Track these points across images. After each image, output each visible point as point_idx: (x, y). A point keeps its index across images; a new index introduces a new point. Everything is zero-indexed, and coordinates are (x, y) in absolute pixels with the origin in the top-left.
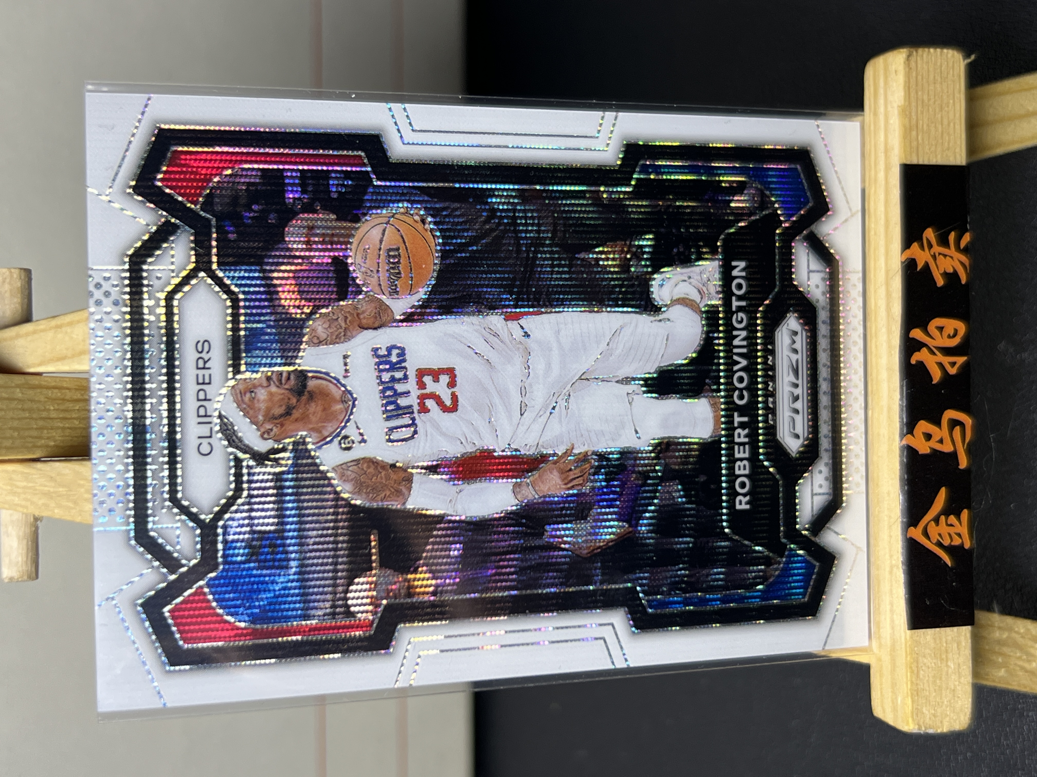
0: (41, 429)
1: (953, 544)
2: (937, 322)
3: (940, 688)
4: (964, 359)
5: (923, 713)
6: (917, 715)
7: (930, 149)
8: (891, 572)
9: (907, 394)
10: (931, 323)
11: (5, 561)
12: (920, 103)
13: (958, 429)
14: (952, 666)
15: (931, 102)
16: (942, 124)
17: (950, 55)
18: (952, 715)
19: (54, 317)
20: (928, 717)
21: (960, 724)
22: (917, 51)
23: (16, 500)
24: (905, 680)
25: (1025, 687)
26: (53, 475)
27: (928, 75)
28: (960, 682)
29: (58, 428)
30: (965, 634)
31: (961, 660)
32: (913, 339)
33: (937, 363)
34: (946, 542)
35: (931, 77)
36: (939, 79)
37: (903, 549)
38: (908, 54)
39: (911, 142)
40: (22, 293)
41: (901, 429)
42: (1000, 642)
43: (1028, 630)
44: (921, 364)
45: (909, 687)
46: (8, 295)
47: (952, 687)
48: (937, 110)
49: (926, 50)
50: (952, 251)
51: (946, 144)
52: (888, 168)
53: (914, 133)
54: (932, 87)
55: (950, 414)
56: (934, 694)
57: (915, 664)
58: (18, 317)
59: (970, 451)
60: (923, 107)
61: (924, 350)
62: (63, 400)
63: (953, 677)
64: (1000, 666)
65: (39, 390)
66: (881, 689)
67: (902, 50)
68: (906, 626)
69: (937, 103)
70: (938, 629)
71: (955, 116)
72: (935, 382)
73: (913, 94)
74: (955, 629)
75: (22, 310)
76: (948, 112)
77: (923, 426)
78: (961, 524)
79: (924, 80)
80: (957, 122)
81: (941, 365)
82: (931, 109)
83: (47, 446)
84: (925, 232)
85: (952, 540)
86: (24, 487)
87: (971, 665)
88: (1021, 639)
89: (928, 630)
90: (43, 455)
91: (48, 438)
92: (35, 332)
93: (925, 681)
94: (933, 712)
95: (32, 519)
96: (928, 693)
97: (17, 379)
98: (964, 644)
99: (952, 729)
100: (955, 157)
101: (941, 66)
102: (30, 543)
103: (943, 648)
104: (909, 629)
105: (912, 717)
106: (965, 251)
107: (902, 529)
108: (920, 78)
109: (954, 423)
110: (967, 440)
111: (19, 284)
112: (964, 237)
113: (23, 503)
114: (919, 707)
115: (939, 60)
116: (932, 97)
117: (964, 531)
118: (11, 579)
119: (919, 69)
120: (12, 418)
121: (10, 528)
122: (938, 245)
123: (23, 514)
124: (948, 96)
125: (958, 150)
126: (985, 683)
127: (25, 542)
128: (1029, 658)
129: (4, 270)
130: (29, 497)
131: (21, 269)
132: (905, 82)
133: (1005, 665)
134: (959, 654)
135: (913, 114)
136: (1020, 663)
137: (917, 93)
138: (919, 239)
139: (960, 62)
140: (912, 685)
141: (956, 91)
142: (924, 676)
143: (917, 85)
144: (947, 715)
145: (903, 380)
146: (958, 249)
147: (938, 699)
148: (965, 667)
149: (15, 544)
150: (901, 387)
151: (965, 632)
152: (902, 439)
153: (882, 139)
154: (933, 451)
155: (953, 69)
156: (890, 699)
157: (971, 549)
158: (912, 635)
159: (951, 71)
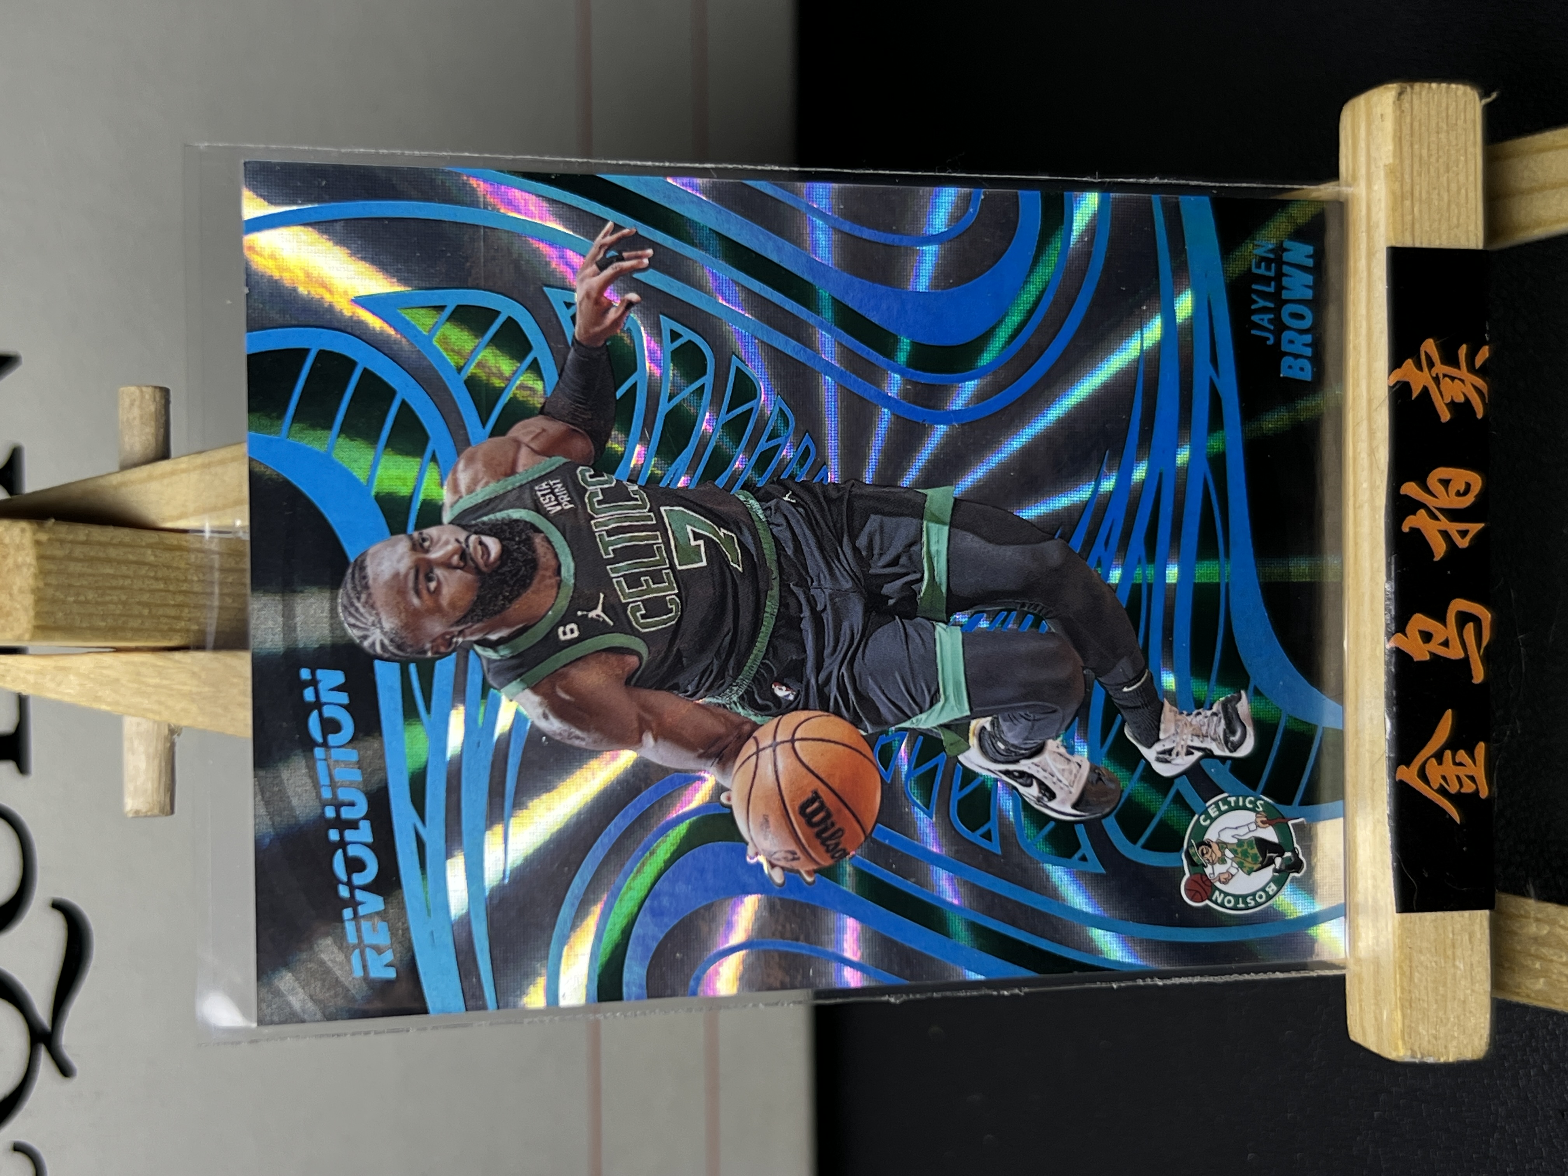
0: (180, 606)
1: (1463, 791)
2: (1441, 472)
3: (1444, 996)
4: (1481, 526)
5: (1419, 1034)
6: (1410, 1035)
7: (1431, 226)
8: (1373, 831)
9: (1396, 574)
10: (1431, 475)
11: (129, 787)
12: (1416, 160)
13: (1470, 626)
14: (1462, 966)
15: (1433, 159)
16: (1448, 191)
17: (1460, 93)
18: (1461, 1037)
19: (200, 452)
20: (1426, 1038)
21: (1473, 1050)
22: (1412, 87)
23: (146, 703)
24: (1393, 986)
27: (1429, 121)
28: (1473, 991)
30: (1481, 921)
31: (1476, 958)
32: (1406, 496)
33: (1441, 532)
34: (1453, 788)
35: (1433, 124)
36: (1445, 127)
37: (1390, 796)
38: (1399, 91)
39: (1403, 216)
40: (157, 420)
41: (1387, 625)
42: (1536, 940)
44: (1416, 533)
45: (1398, 995)
46: (137, 422)
47: (1462, 999)
48: (1442, 171)
49: (1426, 85)
50: (1463, 372)
51: (1455, 220)
52: (1370, 255)
53: (1408, 203)
54: (1433, 138)
55: (1459, 605)
56: (1435, 1006)
57: (1408, 962)
58: (151, 453)
59: (1488, 658)
60: (1420, 166)
61: (1422, 512)
63: (1463, 983)
64: (1537, 975)
65: (178, 553)
66: (1361, 1000)
67: (1390, 86)
68: (1394, 908)
69: (1441, 160)
70: (1439, 914)
71: (1467, 179)
72: (1437, 558)
73: (1406, 148)
74: (1466, 913)
75: (157, 444)
76: (1458, 174)
77: (1419, 621)
78: (1474, 762)
79: (1423, 128)
80: (1471, 187)
81: (1445, 534)
82: (1432, 170)
83: (188, 631)
84: (1424, 344)
85: (1461, 786)
86: (156, 686)
87: (1489, 967)
89: (1426, 914)
91: (190, 620)
92: (173, 473)
93: (1422, 988)
94: (1434, 1032)
95: (166, 731)
96: (1426, 1006)
97: (148, 537)
98: (1479, 936)
99: (1462, 1058)
100: (1468, 240)
101: (1447, 109)
102: (163, 764)
103: (1449, 942)
104: (1397, 912)
105: (1403, 1039)
106: (1482, 372)
107: (1389, 768)
108: (1416, 124)
109: (1464, 618)
110: (1485, 643)
111: (152, 408)
112: (1481, 352)
113: (155, 707)
114: (1413, 1025)
115: (1444, 100)
116: (1434, 152)
117: (1480, 772)
118: (137, 812)
119: (1415, 112)
120: (141, 590)
121: (136, 743)
122: (1442, 363)
123: (155, 722)
124: (1458, 151)
126: (1516, 999)
127: (156, 762)
129: (133, 389)
130: (163, 699)
131: (156, 387)
132: (1395, 131)
133: (1545, 973)
134: (1472, 950)
135: (1407, 177)
137: (1412, 145)
138: (1415, 354)
139: (1475, 102)
140: (1402, 993)
141: (1470, 143)
142: (1421, 981)
143: (1412, 135)
144: (1454, 1037)
145: (1391, 555)
146: (1471, 368)
147: (1441, 1014)
148: (1480, 969)
149: (143, 765)
150: (1388, 565)
151: (1480, 918)
152: (1389, 639)
153: (1364, 212)
154: (1435, 657)
155: (1465, 112)
156: (1372, 1015)
157: (1489, 800)
158: (1402, 920)
159: (1462, 114)
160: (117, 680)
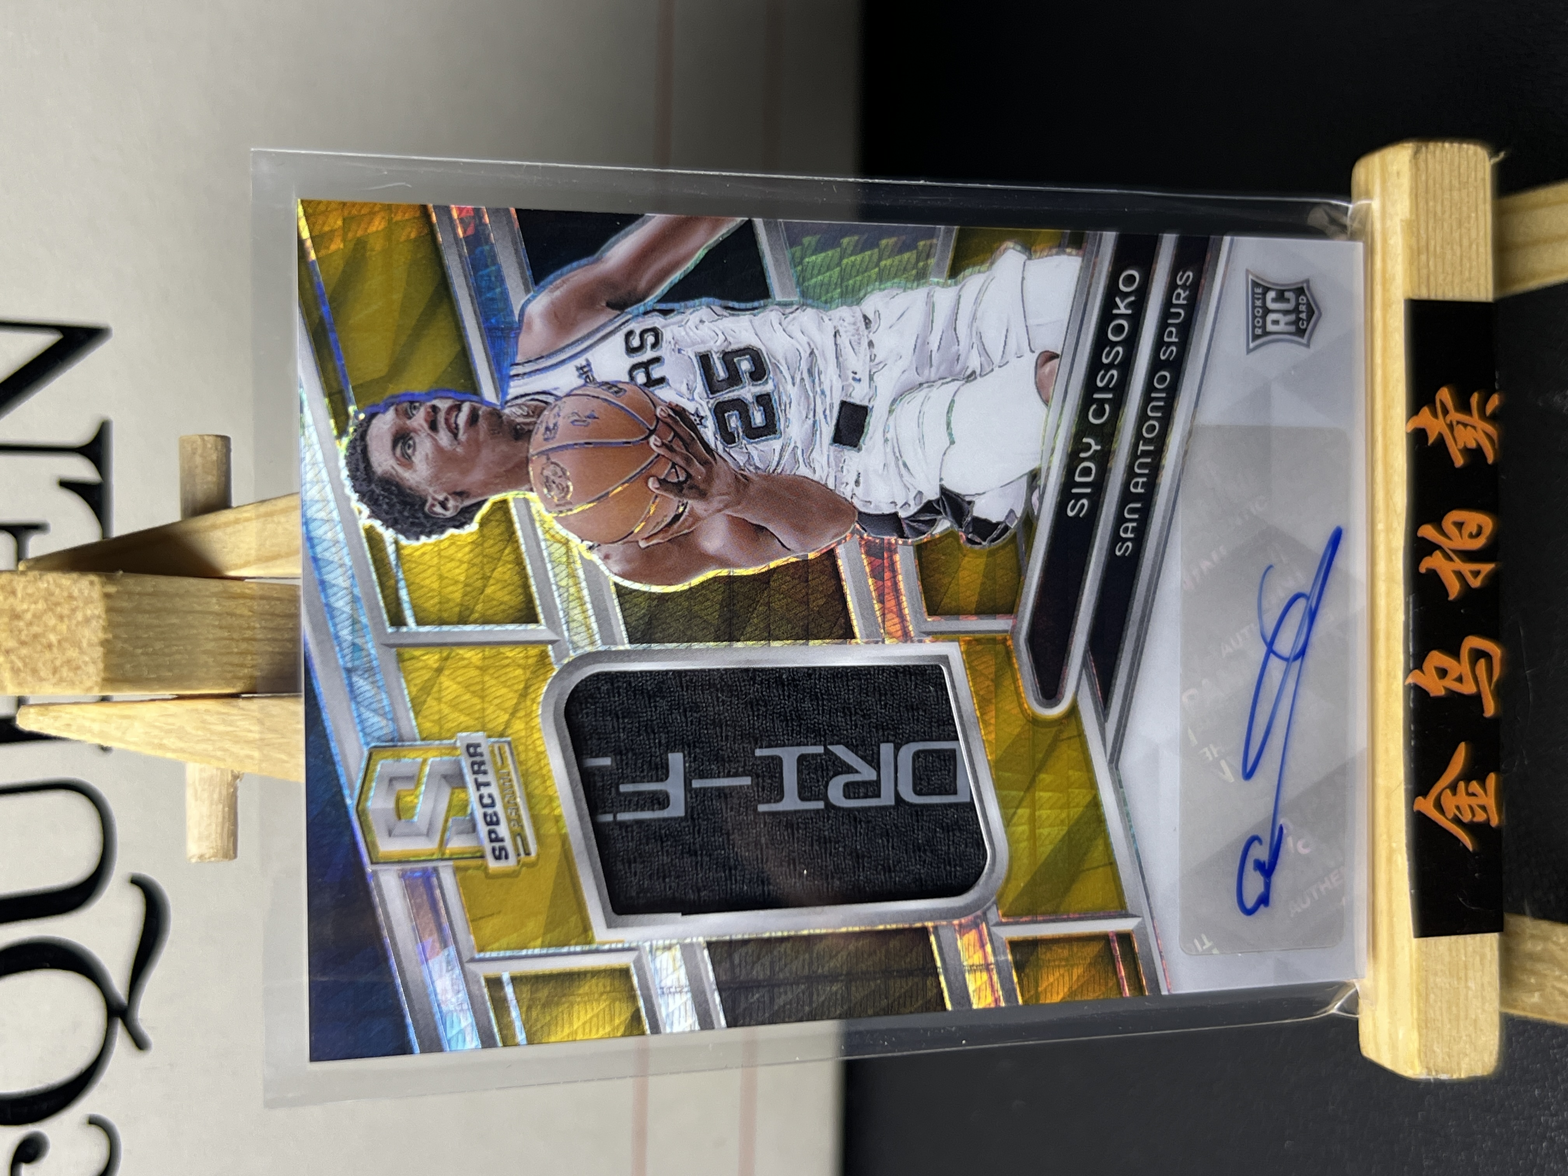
0: (243, 653)
1: (1476, 820)
2: (1455, 515)
3: (1457, 1018)
4: (1491, 566)
5: (1434, 1052)
7: (1444, 280)
9: (1414, 613)
10: (1446, 518)
11: (191, 832)
12: (1431, 215)
13: (1482, 663)
14: (1474, 988)
15: (1447, 215)
16: (1461, 246)
17: (1471, 152)
18: (1473, 1054)
19: (262, 501)
20: (1440, 1057)
21: (1483, 1067)
22: (1427, 148)
23: (209, 749)
24: (1409, 1007)
26: (261, 716)
27: (1443, 179)
28: (1484, 1010)
29: (265, 653)
30: (1491, 944)
31: (1486, 979)
33: (1455, 572)
34: (1467, 818)
35: (1447, 181)
36: (1457, 185)
37: (1407, 825)
38: (1415, 150)
39: (1419, 270)
40: (218, 469)
41: (1405, 662)
42: (1533, 957)
44: (1433, 574)
45: (1415, 1015)
46: (199, 470)
47: (1474, 1017)
48: (1455, 228)
49: (1440, 144)
50: (1475, 419)
51: (1467, 274)
52: (1386, 306)
53: (1423, 258)
54: (1447, 196)
55: (1473, 642)
56: (1448, 1026)
57: (1423, 985)
58: (212, 501)
59: (1498, 693)
60: (1435, 222)
61: (1438, 554)
62: (273, 614)
63: (1474, 1002)
64: (1532, 990)
65: (242, 601)
67: (1406, 145)
68: (1412, 933)
69: (1453, 217)
70: (1453, 938)
71: (1478, 234)
72: (1452, 597)
73: (1422, 204)
74: (1478, 937)
75: (217, 492)
76: (1469, 230)
77: (1436, 658)
78: (1486, 793)
79: (1437, 186)
80: (1482, 243)
81: (1459, 575)
82: (1445, 225)
83: (250, 677)
84: (1439, 392)
85: (1474, 815)
86: (220, 733)
87: (1498, 986)
88: (1561, 953)
89: (1441, 938)
90: (244, 690)
91: (252, 666)
92: (237, 521)
93: (1437, 1008)
94: (1448, 1050)
95: (230, 778)
96: (1440, 1025)
98: (1489, 958)
99: (1472, 1075)
100: (1478, 291)
101: (1459, 167)
102: (227, 809)
103: (1461, 963)
104: (1415, 937)
105: (1419, 1057)
106: (1493, 418)
107: (1406, 800)
108: (1431, 182)
109: (1478, 655)
110: (1495, 678)
111: (214, 457)
112: (1491, 400)
113: (219, 753)
114: (1429, 1044)
115: (1457, 159)
116: (1448, 209)
117: (1490, 802)
118: (201, 857)
119: (1429, 171)
121: (200, 789)
122: (1456, 411)
123: (218, 769)
124: (1468, 208)
125: (1482, 281)
127: (221, 806)
130: (227, 746)
131: (217, 436)
132: (1411, 189)
133: (1540, 988)
134: (1483, 971)
135: (1422, 232)
136: (1561, 985)
137: (1427, 203)
138: (1430, 402)
139: (1484, 162)
140: (1419, 1014)
141: (1480, 201)
142: (1436, 1001)
143: (1427, 192)
144: (1466, 1055)
145: (1409, 595)
146: (1483, 416)
147: (1454, 1033)
148: (1490, 988)
149: (206, 811)
150: (1407, 604)
151: (1490, 942)
152: (1406, 677)
153: (1379, 265)
154: (1449, 692)
155: (1476, 171)
156: (1387, 1033)
157: (1499, 828)
158: (1420, 944)
159: (1473, 173)
160: (182, 728)
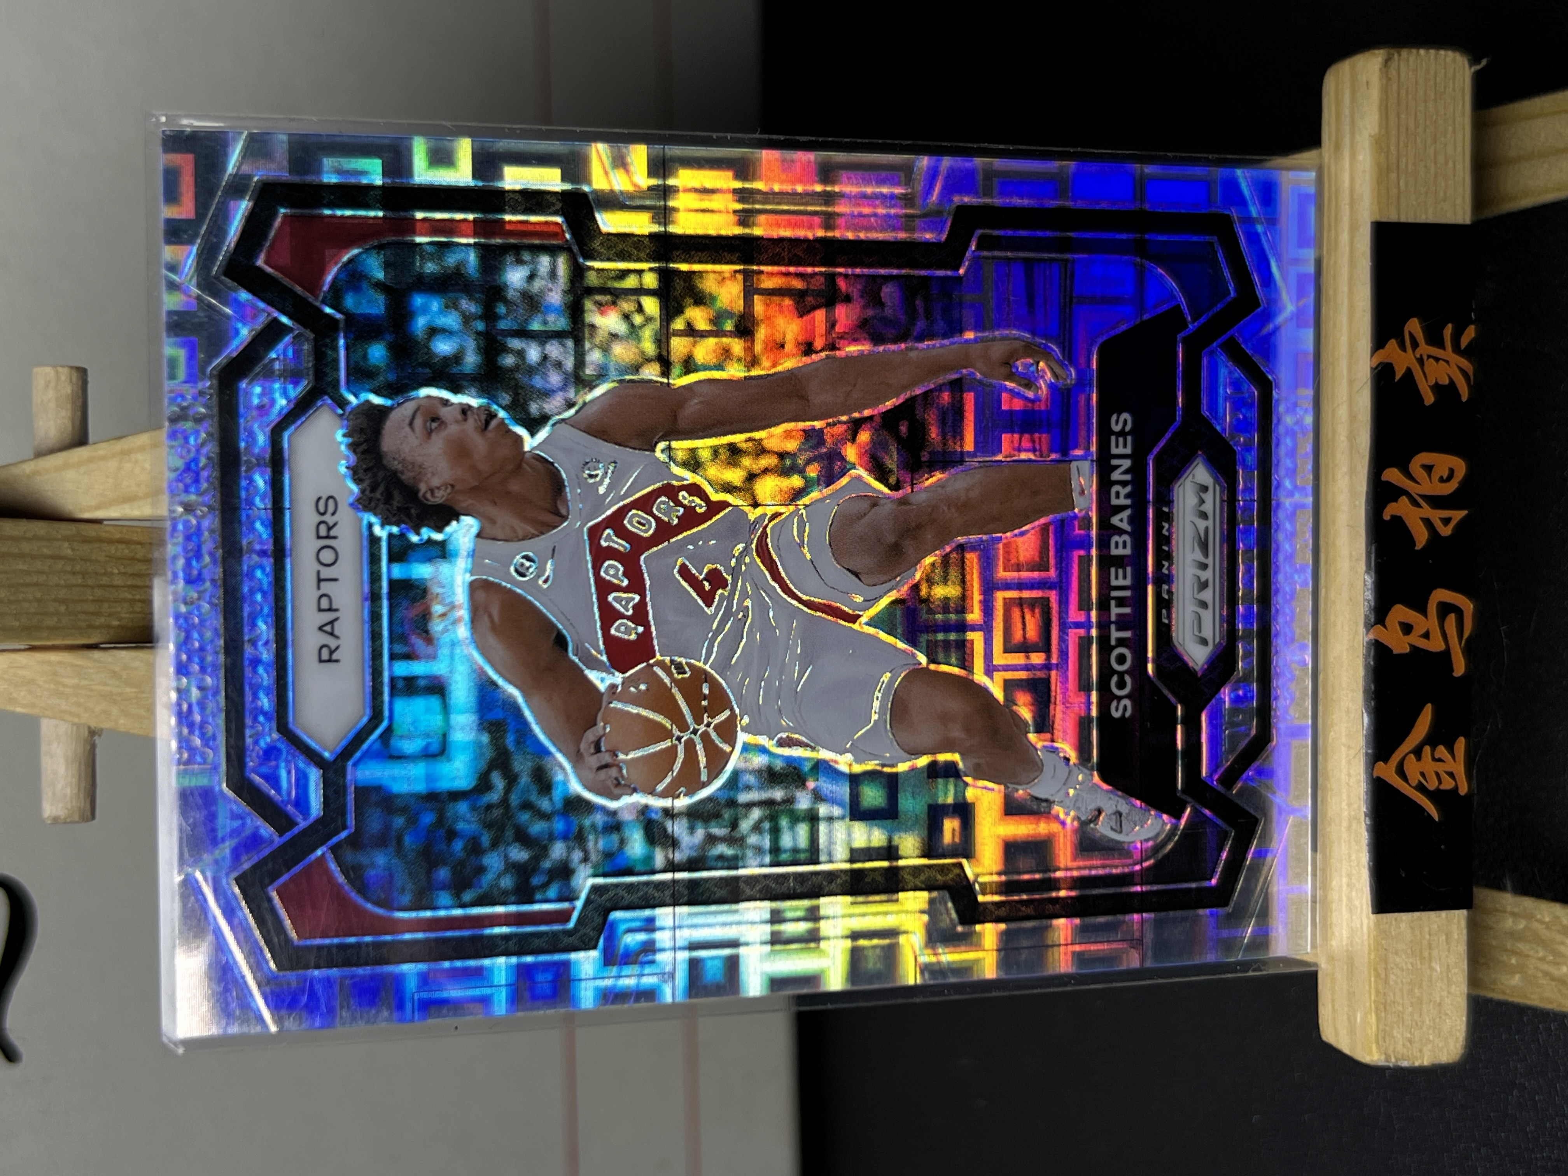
0: (99, 601)
1: (1442, 787)
2: (1424, 457)
3: (1420, 1001)
4: (1465, 513)
5: (1394, 1037)
6: (1384, 1038)
7: (1416, 200)
8: (1349, 828)
9: (1376, 564)
10: (1414, 460)
11: (47, 793)
12: (1403, 130)
13: (1452, 618)
14: (1438, 969)
15: (1420, 130)
16: (1436, 163)
17: (1449, 60)
18: (1437, 1040)
19: (117, 438)
20: (1401, 1043)
21: (1448, 1054)
23: (64, 705)
24: (1367, 988)
25: (1551, 1003)
26: (117, 669)
27: (1416, 89)
28: (1449, 992)
29: (125, 600)
30: (1459, 921)
31: (1452, 960)
32: (1388, 483)
33: (1422, 519)
34: (1432, 785)
35: (1421, 92)
36: (1433, 96)
37: (1367, 793)
38: (1386, 57)
39: (1388, 189)
40: (73, 403)
41: (1366, 617)
42: (1514, 935)
43: (1558, 917)
44: (1397, 521)
45: (1373, 998)
46: (52, 405)
47: (1438, 1000)
48: (1429, 142)
49: (1414, 51)
50: (1448, 353)
51: (1441, 194)
52: (1354, 228)
53: (1393, 176)
54: (1421, 108)
55: (1441, 595)
56: (1410, 1009)
57: (1383, 964)
58: (65, 439)
59: (1469, 650)
60: (1407, 137)
61: (1404, 499)
62: (133, 559)
63: (1439, 985)
64: (1513, 971)
65: (96, 545)
66: (1333, 1000)
67: (1377, 52)
68: (1370, 908)
69: (1428, 131)
70: (1417, 914)
71: (1455, 150)
72: (1419, 546)
73: (1392, 117)
74: (1444, 914)
75: (73, 429)
76: (1445, 145)
77: (1400, 613)
78: (1454, 758)
79: (1410, 97)
80: (1459, 159)
81: (1428, 522)
82: (1419, 140)
83: (109, 627)
84: (1408, 323)
85: (1440, 782)
86: (75, 687)
87: (1466, 967)
88: (1545, 932)
89: (1402, 914)
90: (103, 640)
91: (110, 615)
92: (90, 460)
93: (1397, 990)
94: (1409, 1035)
95: (86, 733)
96: (1400, 1008)
97: (66, 529)
98: (1456, 936)
99: (1437, 1062)
100: (1454, 212)
101: (1436, 76)
102: (83, 767)
103: (1425, 942)
104: (1373, 913)
105: (1377, 1043)
106: (1468, 352)
107: (1366, 764)
108: (1403, 93)
109: (1445, 609)
110: (1466, 635)
111: (68, 390)
112: (1466, 332)
113: (74, 709)
114: (1388, 1028)
115: (1433, 67)
116: (1421, 122)
117: (1460, 769)
118: (56, 820)
119: (1402, 79)
120: (57, 585)
121: (54, 746)
122: (1427, 344)
123: (73, 724)
124: (1445, 121)
126: (1490, 995)
127: (75, 766)
128: (1558, 960)
129: (48, 369)
130: (82, 700)
131: (72, 367)
132: (1381, 100)
133: (1521, 969)
134: (1449, 951)
136: (1545, 967)
137: (1398, 115)
138: (1398, 334)
139: (1464, 70)
140: (1377, 996)
141: (1458, 113)
142: (1396, 983)
143: (1399, 104)
144: (1428, 1040)
145: (1371, 544)
146: (1457, 349)
147: (1416, 1016)
148: (1456, 970)
149: (62, 769)
150: (1368, 554)
151: (1458, 918)
152: (1368, 631)
153: (1347, 184)
154: (1415, 649)
155: (1454, 80)
156: (1345, 1017)
157: (1469, 796)
158: (1378, 921)
159: (1451, 83)
160: (33, 681)
